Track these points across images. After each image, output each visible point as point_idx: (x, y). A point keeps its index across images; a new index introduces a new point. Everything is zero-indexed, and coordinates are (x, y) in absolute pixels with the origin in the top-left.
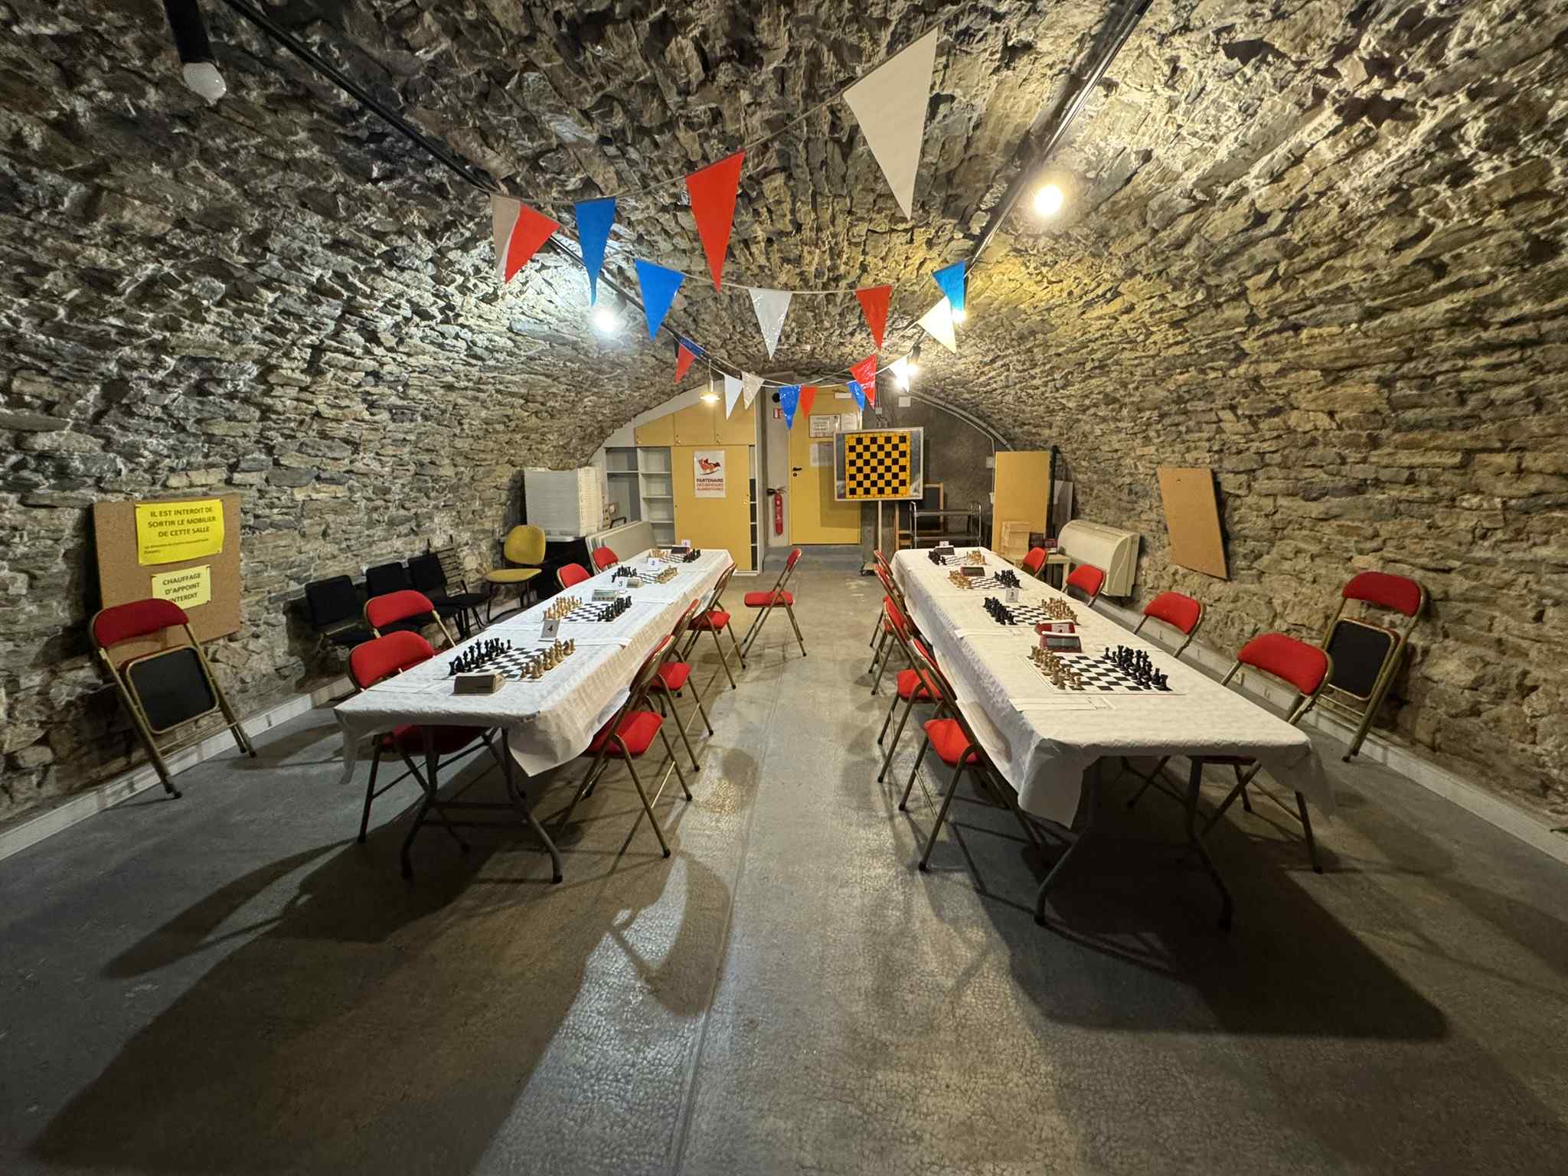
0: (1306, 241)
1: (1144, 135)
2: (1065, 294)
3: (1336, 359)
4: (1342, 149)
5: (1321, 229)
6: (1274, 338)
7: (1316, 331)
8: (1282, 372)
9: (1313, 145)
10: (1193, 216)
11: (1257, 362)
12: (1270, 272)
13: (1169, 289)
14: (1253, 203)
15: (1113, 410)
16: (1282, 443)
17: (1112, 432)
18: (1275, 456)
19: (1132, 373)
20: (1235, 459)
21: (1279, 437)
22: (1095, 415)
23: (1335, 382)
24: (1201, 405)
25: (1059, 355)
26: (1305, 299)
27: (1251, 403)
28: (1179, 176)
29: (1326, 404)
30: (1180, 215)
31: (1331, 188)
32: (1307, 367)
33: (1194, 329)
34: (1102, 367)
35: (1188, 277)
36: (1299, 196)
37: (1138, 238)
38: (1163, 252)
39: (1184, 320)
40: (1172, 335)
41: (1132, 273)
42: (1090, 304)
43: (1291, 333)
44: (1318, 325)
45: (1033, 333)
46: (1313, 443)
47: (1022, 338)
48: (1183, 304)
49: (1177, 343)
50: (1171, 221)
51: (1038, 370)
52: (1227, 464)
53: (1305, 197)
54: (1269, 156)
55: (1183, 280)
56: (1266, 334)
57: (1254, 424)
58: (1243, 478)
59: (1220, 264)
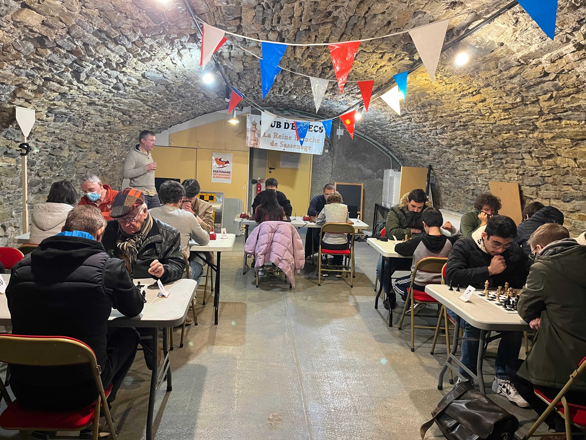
0: (564, 86)
1: (502, 38)
2: (452, 90)
3: (576, 135)
4: (576, 58)
5: (570, 82)
6: (551, 122)
7: (568, 122)
8: (553, 138)
9: (566, 54)
10: (518, 68)
11: (542, 132)
12: (550, 95)
13: (505, 95)
14: (543, 68)
15: (467, 148)
16: (554, 172)
17: (465, 160)
18: (550, 178)
19: (480, 130)
20: (530, 179)
21: (552, 169)
22: (456, 150)
23: (576, 145)
24: (514, 150)
25: (442, 117)
26: (564, 108)
27: (539, 151)
28: (514, 53)
29: (573, 155)
30: (513, 67)
31: (573, 69)
32: (565, 137)
33: (514, 113)
34: (465, 126)
35: (513, 91)
36: (561, 69)
37: (493, 72)
38: (503, 79)
39: (510, 109)
40: (503, 115)
41: (488, 85)
42: (464, 96)
43: (558, 121)
44: (569, 120)
45: (430, 105)
46: (567, 173)
47: (423, 106)
48: (510, 102)
49: (505, 119)
50: (509, 68)
51: (428, 123)
52: (527, 182)
53: (563, 70)
54: (550, 54)
55: (511, 92)
56: (547, 120)
57: (540, 162)
58: (534, 189)
59: (529, 88)
